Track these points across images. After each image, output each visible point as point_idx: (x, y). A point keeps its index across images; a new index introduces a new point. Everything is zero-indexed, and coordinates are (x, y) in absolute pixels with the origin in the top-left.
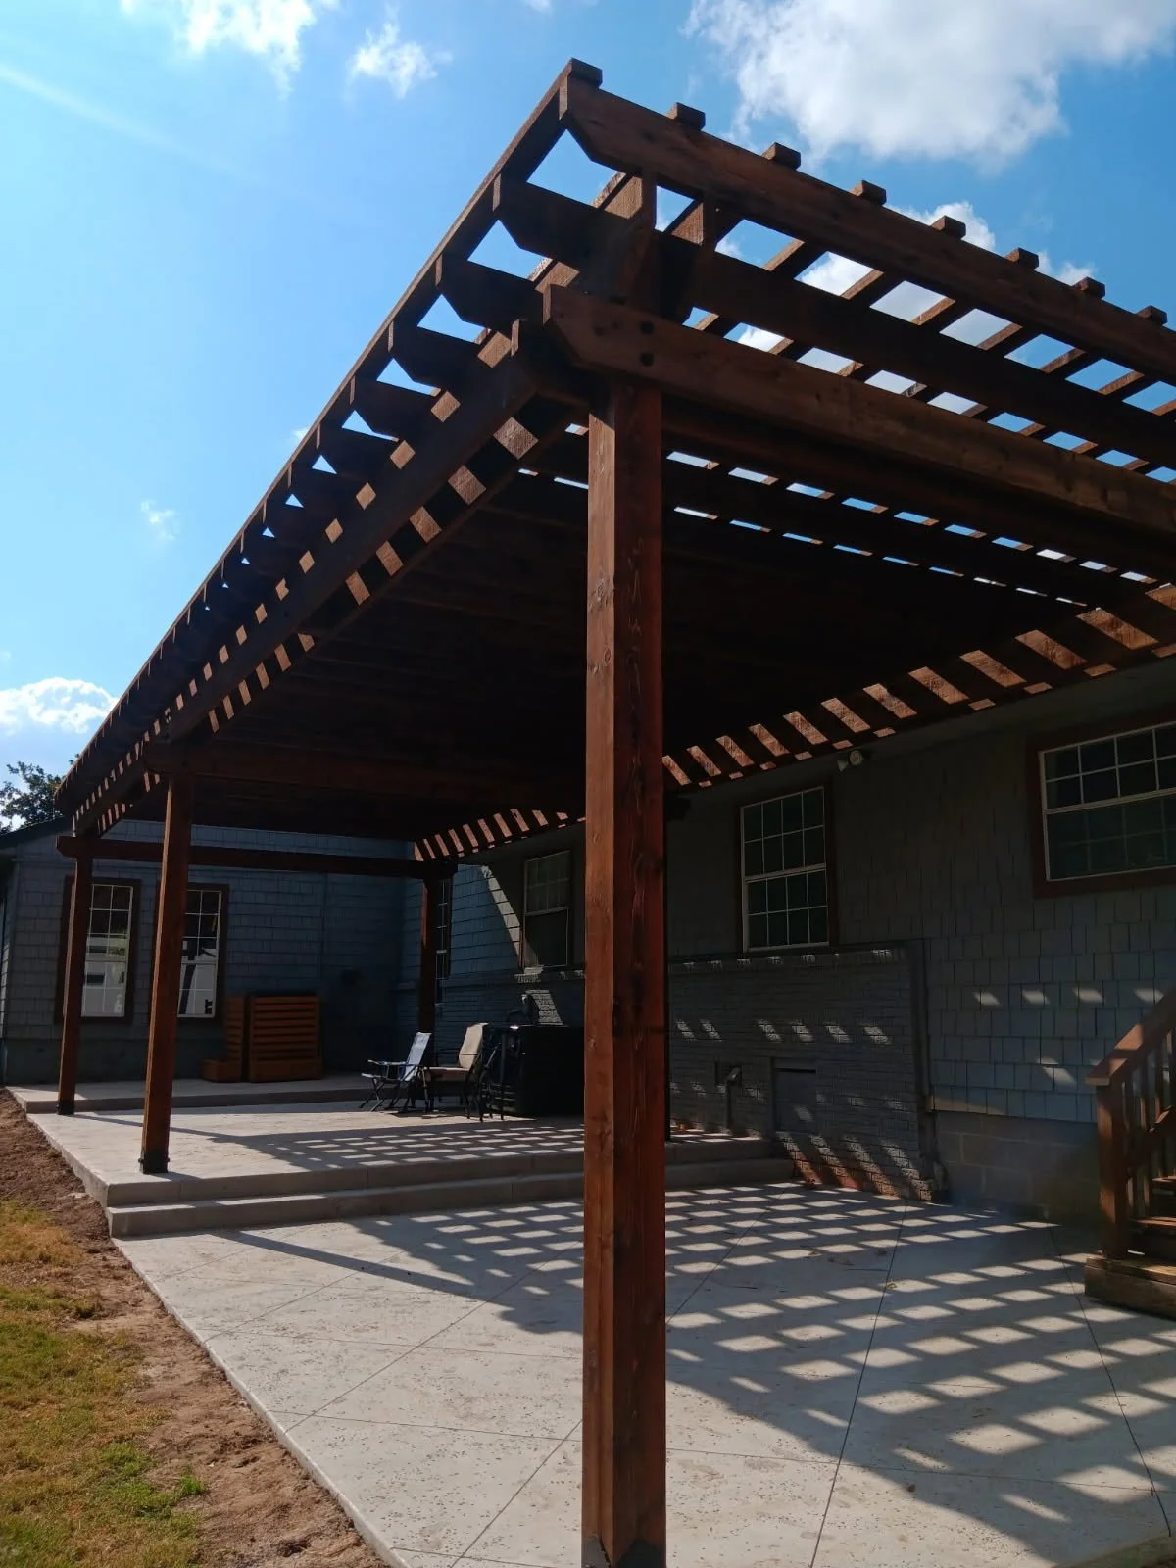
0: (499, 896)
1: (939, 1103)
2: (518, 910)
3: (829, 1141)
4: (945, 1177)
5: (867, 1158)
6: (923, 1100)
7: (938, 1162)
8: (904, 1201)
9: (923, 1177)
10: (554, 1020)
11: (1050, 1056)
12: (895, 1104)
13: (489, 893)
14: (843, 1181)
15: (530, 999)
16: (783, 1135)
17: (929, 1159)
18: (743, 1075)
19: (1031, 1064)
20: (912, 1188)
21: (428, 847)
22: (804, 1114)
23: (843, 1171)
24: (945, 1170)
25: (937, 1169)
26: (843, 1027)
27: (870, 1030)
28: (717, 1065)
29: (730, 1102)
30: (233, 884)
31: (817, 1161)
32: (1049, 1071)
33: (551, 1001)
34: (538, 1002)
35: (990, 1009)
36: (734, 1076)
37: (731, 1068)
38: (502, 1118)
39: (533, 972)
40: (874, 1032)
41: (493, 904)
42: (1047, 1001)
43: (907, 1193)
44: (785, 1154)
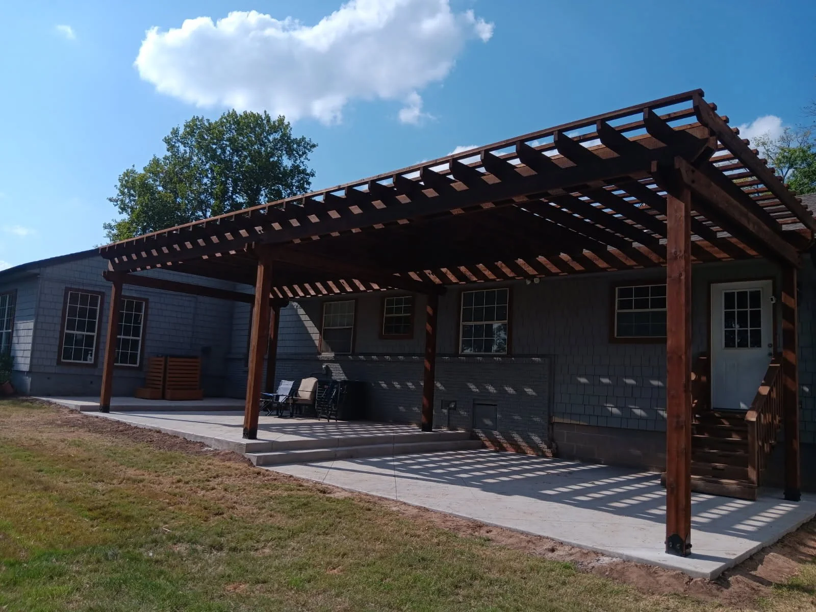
0: (305, 318)
1: (556, 419)
2: (319, 325)
3: (502, 433)
4: (557, 448)
5: (521, 440)
6: (550, 417)
7: (554, 442)
8: (538, 457)
9: (549, 447)
10: (343, 377)
11: (611, 403)
12: (537, 419)
13: (298, 316)
14: (508, 449)
15: (327, 367)
16: (477, 430)
17: (551, 441)
18: (457, 406)
19: (602, 406)
20: (543, 452)
21: (277, 291)
22: (488, 422)
23: (508, 445)
24: (557, 445)
25: (554, 445)
26: (513, 388)
27: (526, 390)
28: (442, 400)
29: (449, 417)
30: (151, 299)
31: (495, 442)
32: (610, 409)
33: (341, 369)
34: (331, 369)
35: (584, 384)
36: (453, 406)
37: (451, 402)
38: (329, 421)
39: (329, 355)
40: (529, 391)
41: (301, 321)
42: (611, 382)
43: (540, 454)
44: (478, 438)
